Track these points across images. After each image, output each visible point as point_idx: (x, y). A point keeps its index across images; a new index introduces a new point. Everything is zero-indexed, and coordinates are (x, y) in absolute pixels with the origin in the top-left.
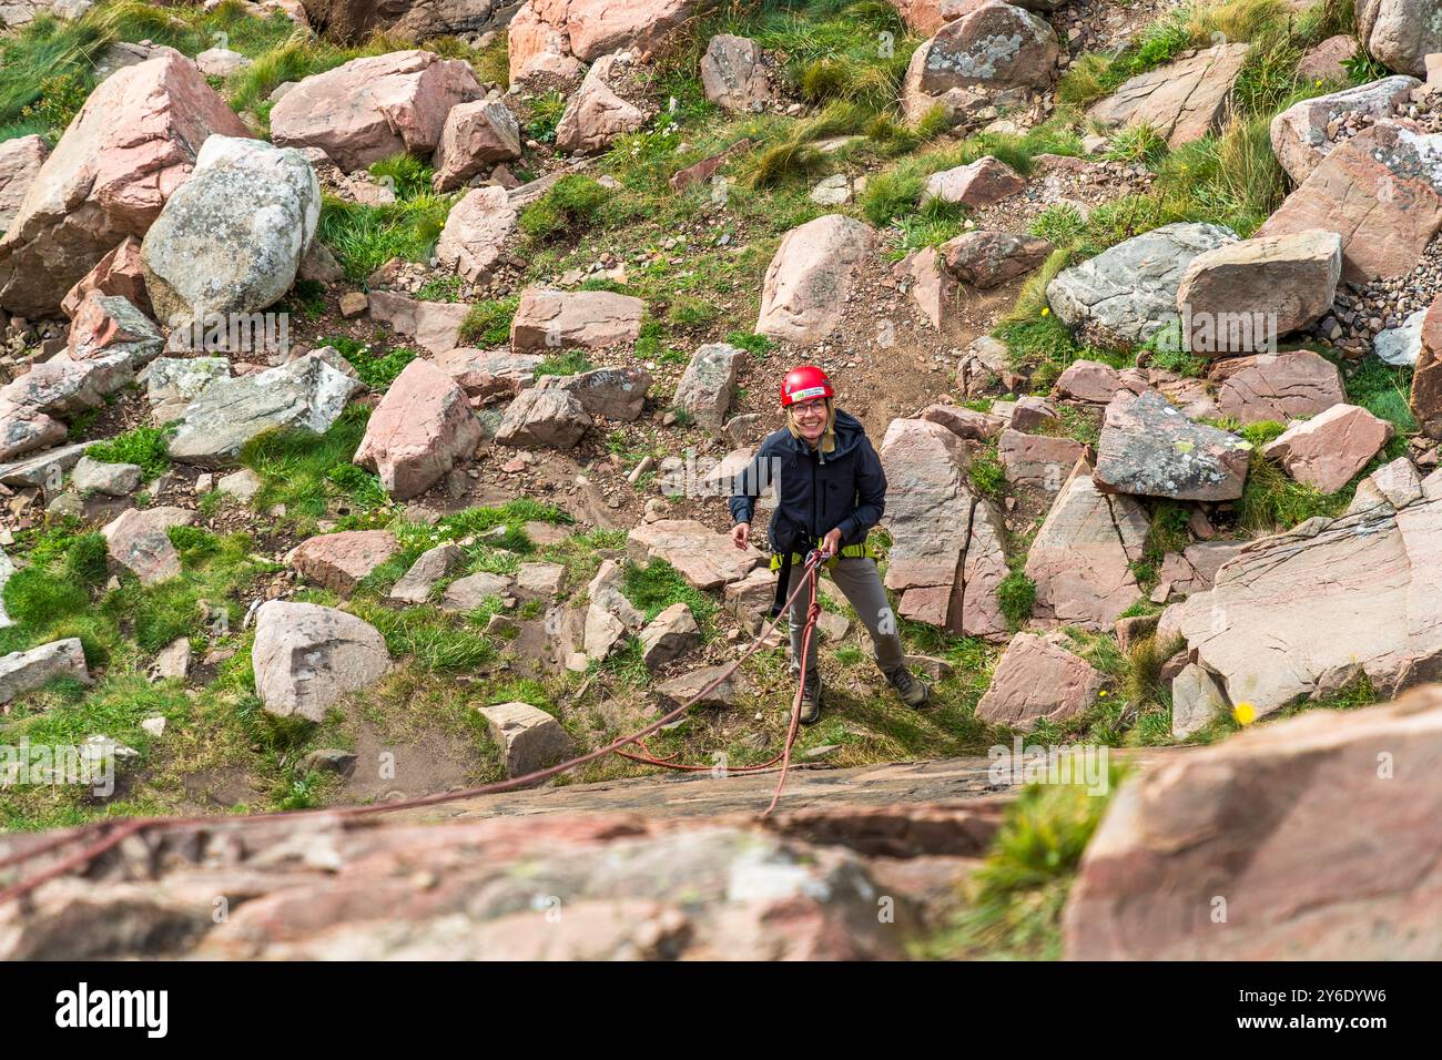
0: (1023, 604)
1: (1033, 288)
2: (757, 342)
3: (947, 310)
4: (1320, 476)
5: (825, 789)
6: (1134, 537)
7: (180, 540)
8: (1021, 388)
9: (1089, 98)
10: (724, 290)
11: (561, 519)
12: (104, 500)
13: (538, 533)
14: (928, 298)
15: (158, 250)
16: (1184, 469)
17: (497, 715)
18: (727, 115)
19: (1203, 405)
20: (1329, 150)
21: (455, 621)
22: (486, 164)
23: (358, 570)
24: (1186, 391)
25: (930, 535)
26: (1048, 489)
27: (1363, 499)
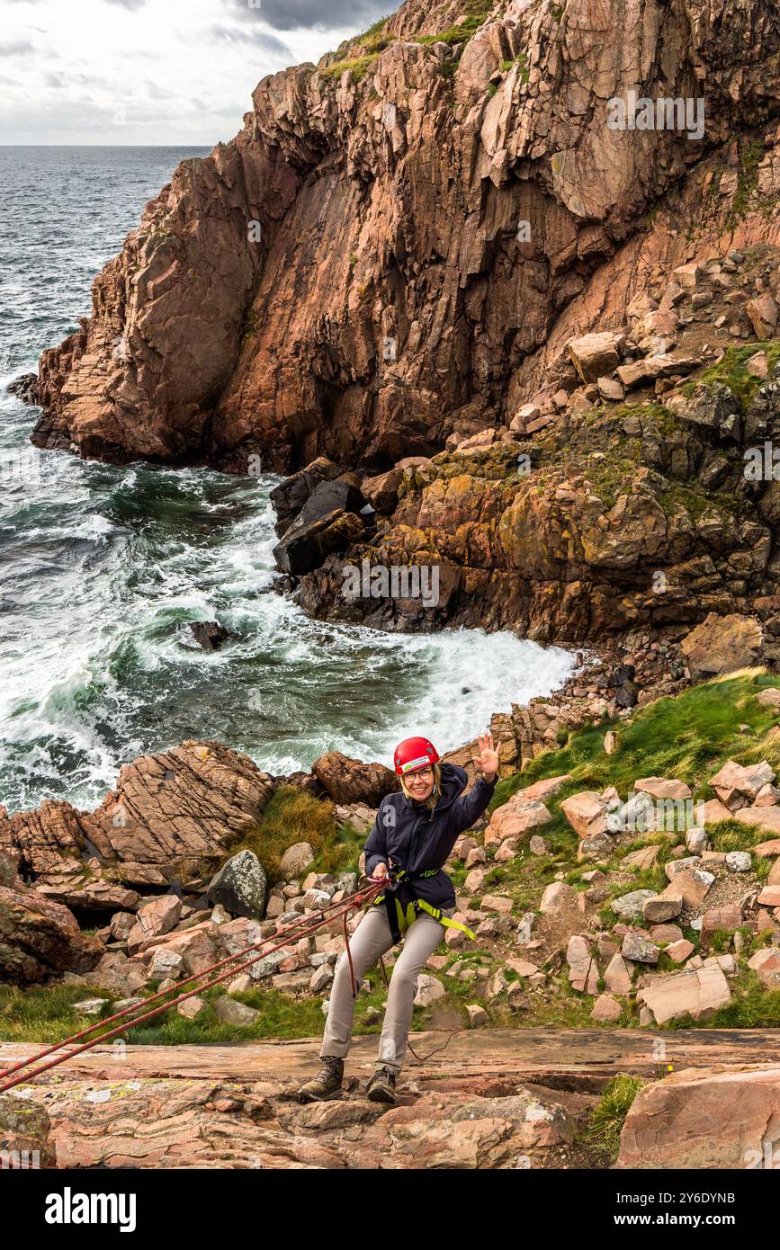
0: (602, 987)
1: (607, 903)
2: (540, 913)
3: (586, 908)
4: (677, 957)
5: (552, 1036)
6: (632, 969)
8: (604, 929)
9: (620, 856)
10: (532, 899)
11: (489, 956)
13: (484, 960)
14: (582, 904)
16: (644, 954)
17: (470, 1008)
18: (535, 855)
19: (648, 937)
20: (679, 874)
21: (462, 982)
22: (478, 863)
23: (439, 966)
24: (644, 933)
25: (580, 967)
26: (610, 956)
27: (688, 965)
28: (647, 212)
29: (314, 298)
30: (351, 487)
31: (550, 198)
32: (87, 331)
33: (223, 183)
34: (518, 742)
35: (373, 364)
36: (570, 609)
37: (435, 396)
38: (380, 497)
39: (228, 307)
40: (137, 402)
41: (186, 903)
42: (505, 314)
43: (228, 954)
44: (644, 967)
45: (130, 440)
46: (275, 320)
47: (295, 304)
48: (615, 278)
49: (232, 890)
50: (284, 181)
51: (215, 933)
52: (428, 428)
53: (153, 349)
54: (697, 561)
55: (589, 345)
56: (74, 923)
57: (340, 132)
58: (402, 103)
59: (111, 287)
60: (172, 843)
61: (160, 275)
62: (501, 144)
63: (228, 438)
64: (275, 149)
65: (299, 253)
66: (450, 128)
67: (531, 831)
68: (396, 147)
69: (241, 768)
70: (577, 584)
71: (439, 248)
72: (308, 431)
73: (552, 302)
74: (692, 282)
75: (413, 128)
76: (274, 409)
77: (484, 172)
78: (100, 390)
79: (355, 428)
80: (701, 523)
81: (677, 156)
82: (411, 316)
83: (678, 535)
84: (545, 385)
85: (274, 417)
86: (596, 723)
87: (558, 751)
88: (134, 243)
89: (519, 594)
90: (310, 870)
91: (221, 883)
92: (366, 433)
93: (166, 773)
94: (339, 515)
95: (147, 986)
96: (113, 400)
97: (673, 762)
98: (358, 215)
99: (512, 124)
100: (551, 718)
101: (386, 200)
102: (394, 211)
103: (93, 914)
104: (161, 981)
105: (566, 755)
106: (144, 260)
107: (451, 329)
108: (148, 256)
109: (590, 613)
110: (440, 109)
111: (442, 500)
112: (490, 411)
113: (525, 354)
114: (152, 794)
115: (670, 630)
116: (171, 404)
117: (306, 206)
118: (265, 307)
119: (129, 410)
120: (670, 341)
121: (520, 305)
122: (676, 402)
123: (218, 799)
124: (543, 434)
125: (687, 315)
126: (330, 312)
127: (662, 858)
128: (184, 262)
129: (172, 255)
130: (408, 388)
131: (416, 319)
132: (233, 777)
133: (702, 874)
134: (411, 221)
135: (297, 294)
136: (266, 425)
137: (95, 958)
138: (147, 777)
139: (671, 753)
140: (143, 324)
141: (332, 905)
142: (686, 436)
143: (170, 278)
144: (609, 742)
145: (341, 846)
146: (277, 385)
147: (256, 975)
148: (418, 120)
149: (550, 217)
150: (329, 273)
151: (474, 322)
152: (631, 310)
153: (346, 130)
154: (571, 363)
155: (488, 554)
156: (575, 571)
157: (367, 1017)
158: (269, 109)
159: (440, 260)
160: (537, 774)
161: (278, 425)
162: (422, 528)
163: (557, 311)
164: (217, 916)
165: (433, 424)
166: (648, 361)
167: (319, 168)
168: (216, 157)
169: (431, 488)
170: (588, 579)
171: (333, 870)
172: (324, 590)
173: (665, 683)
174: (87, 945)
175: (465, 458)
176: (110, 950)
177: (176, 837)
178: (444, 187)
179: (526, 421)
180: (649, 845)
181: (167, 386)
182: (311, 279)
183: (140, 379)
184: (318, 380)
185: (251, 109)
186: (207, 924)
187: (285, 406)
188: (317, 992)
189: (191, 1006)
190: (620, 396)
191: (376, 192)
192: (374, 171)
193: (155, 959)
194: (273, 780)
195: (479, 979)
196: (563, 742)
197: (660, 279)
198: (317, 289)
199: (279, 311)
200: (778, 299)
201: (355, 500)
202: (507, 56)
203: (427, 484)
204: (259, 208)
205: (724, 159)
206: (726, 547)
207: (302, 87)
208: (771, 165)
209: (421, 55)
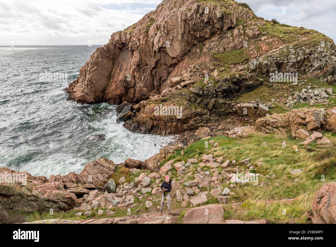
0: (183, 200)
1: (183, 184)
4: (197, 193)
6: (189, 196)
7: (143, 198)
8: (183, 189)
9: (185, 174)
12: (139, 196)
13: (160, 197)
14: (179, 184)
15: (143, 183)
16: (191, 193)
20: (196, 177)
21: (156, 202)
22: (158, 178)
23: (151, 199)
24: (191, 189)
25: (179, 197)
26: (184, 194)
27: (199, 194)
28: (184, 56)
30: (131, 107)
31: (166, 54)
32: (78, 79)
33: (105, 52)
34: (165, 154)
35: (135, 84)
36: (174, 128)
37: (147, 89)
38: (137, 108)
39: (107, 74)
40: (88, 92)
41: (99, 191)
42: (159, 74)
43: (108, 201)
44: (190, 195)
45: (87, 100)
46: (116, 76)
47: (120, 73)
48: (179, 67)
49: (109, 188)
50: (117, 51)
51: (105, 197)
52: (146, 95)
53: (92, 82)
54: (197, 117)
55: (175, 79)
56: (76, 197)
58: (139, 38)
59: (83, 71)
60: (96, 179)
61: (93, 68)
62: (157, 45)
63: (107, 98)
64: (115, 45)
65: (120, 64)
66: (148, 42)
67: (168, 171)
68: (138, 45)
69: (110, 163)
70: (175, 123)
71: (147, 63)
72: (123, 96)
73: (168, 72)
74: (193, 68)
75: (141, 42)
77: (154, 49)
78: (81, 90)
79: (132, 95)
80: (197, 111)
81: (189, 46)
82: (142, 75)
83: (193, 113)
84: (167, 87)
85: (116, 94)
86: (180, 149)
87: (173, 155)
88: (87, 63)
89: (164, 125)
90: (125, 182)
91: (107, 186)
92: (134, 97)
93: (95, 165)
94: (129, 112)
95: (91, 209)
96: (84, 92)
97: (194, 155)
98: (131, 57)
99: (159, 41)
100: (171, 149)
101: (137, 54)
102: (138, 56)
103: (80, 195)
104: (94, 207)
105: (174, 155)
107: (149, 77)
108: (91, 65)
109: (178, 128)
110: (146, 38)
111: (149, 109)
112: (157, 92)
113: (163, 81)
114: (92, 169)
115: (193, 130)
116: (95, 92)
117: (121, 56)
118: (114, 74)
119: (87, 94)
120: (189, 78)
121: (162, 72)
122: (191, 89)
123: (105, 169)
124: (167, 95)
125: (192, 74)
126: (127, 74)
127: (193, 174)
128: (98, 66)
129: (95, 65)
130: (142, 88)
132: (109, 165)
133: (201, 176)
134: (141, 58)
135: (120, 71)
136: (114, 96)
137: (80, 204)
138: (91, 166)
139: (194, 154)
140: (90, 78)
141: (129, 189)
142: (193, 95)
143: (95, 69)
144: (182, 152)
145: (131, 177)
146: (116, 88)
147: (114, 205)
149: (167, 57)
150: (126, 68)
151: (154, 76)
152: (182, 73)
153: (129, 42)
154: (172, 83)
155: (158, 118)
156: (175, 120)
157: (137, 211)
158: (114, 39)
159: (147, 65)
160: (169, 160)
161: (117, 96)
162: (145, 114)
163: (169, 73)
164: (106, 193)
165: (147, 94)
166: (186, 82)
167: (124, 49)
168: (104, 47)
169: (147, 106)
170: (177, 122)
171: (129, 182)
172: (126, 127)
173: (192, 141)
174: (78, 201)
175: (153, 101)
176: (83, 202)
177: (97, 178)
178: (147, 52)
179: (164, 93)
180: (191, 172)
181: (95, 89)
182: (123, 69)
183: (89, 88)
184: (124, 87)
185: (111, 39)
186: (104, 195)
187: (118, 92)
188: (127, 207)
189: (100, 212)
190: (181, 88)
191: (134, 53)
192: (134, 49)
193: (93, 203)
194: (117, 165)
195: (159, 201)
196: (174, 153)
197: (187, 67)
198: (124, 71)
199: (117, 75)
200: (208, 70)
201: (132, 109)
202: (158, 30)
203: (146, 106)
204: (113, 56)
205: (197, 47)
206: (202, 115)
207: (120, 35)
208: (205, 48)
209: (142, 29)
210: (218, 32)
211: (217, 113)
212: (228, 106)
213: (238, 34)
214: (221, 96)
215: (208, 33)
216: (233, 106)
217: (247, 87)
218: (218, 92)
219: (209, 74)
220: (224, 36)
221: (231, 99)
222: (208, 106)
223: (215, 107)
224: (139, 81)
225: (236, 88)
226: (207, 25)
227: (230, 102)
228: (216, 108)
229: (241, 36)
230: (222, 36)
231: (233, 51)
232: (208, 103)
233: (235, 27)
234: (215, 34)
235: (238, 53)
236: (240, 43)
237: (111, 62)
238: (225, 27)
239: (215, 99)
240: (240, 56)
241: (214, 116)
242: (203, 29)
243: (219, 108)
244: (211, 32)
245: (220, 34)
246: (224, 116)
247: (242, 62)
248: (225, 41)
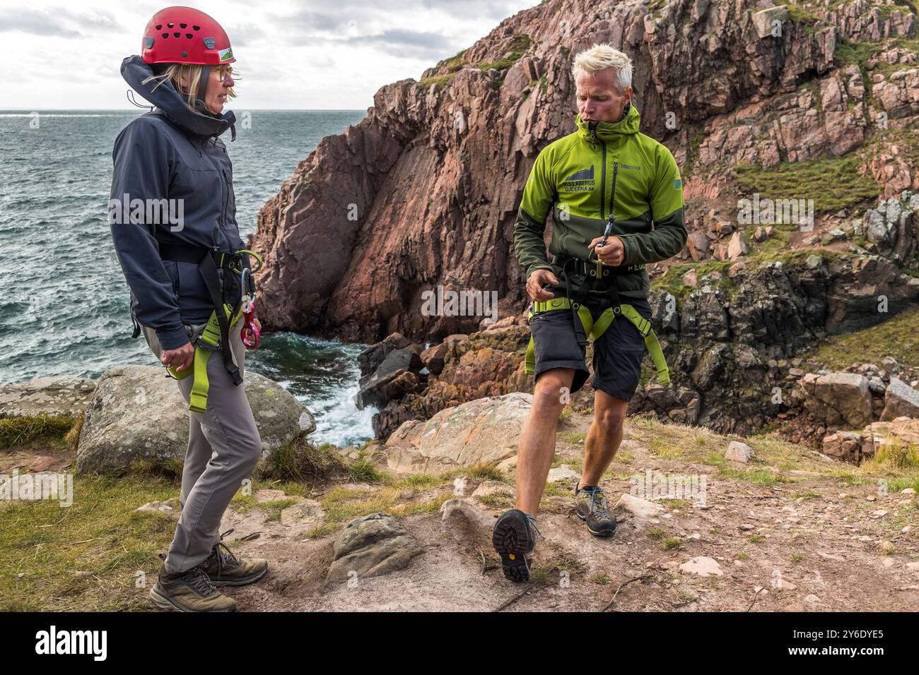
29: (403, 225)
30: (414, 354)
32: (252, 243)
33: (350, 150)
35: (438, 269)
38: (432, 362)
40: (277, 291)
46: (376, 238)
47: (390, 228)
50: (391, 149)
53: (293, 256)
57: (427, 121)
58: (466, 104)
59: (270, 215)
61: (302, 208)
62: (528, 130)
63: (337, 317)
64: (386, 129)
65: (396, 194)
66: (496, 120)
71: (486, 194)
72: (392, 314)
75: (472, 120)
76: (370, 298)
77: (517, 147)
80: (648, 387)
82: (466, 238)
85: (370, 304)
88: (287, 188)
92: (431, 317)
94: (401, 373)
98: (436, 171)
99: (535, 118)
101: (454, 163)
102: (458, 170)
106: (292, 199)
107: (493, 247)
108: (295, 196)
110: (490, 108)
111: (471, 365)
116: (300, 293)
117: (403, 164)
118: (371, 229)
119: (271, 297)
126: (412, 234)
128: (318, 200)
129: (311, 196)
130: (461, 286)
131: (469, 240)
134: (469, 176)
135: (392, 221)
136: (364, 309)
140: (287, 239)
143: (308, 210)
146: (373, 282)
148: (476, 115)
150: (414, 209)
153: (431, 119)
158: (383, 105)
159: (487, 202)
161: (372, 310)
162: (456, 384)
167: (414, 141)
168: (347, 134)
169: (465, 357)
172: (384, 426)
175: (490, 336)
181: (299, 281)
182: (402, 212)
183: (281, 276)
184: (401, 279)
185: (373, 106)
187: (379, 296)
191: (448, 157)
192: (447, 144)
198: (405, 219)
199: (379, 233)
200: (709, 233)
201: (416, 364)
202: (535, 78)
203: (464, 353)
204: (373, 165)
205: (678, 141)
206: (667, 405)
207: (405, 93)
208: (707, 146)
209: (479, 76)
210: (761, 89)
211: (729, 401)
212: (776, 379)
213: (839, 97)
214: (749, 335)
215: (723, 92)
216: (795, 380)
217: (853, 306)
218: (737, 320)
219: (711, 247)
220: (786, 105)
221: (790, 353)
222: (695, 374)
223: (722, 380)
224: (453, 260)
225: (811, 308)
226: (718, 63)
227: (782, 363)
228: (727, 384)
229: (850, 106)
230: (778, 103)
231: (818, 162)
232: (695, 361)
233: (831, 69)
234: (749, 97)
235: (833, 171)
236: (848, 131)
237: (366, 187)
238: (790, 72)
239: (724, 345)
240: (844, 182)
241: (716, 414)
242: (702, 78)
243: (738, 382)
244: (733, 89)
245: (769, 96)
246: (755, 419)
247: (849, 208)
248: (786, 123)
